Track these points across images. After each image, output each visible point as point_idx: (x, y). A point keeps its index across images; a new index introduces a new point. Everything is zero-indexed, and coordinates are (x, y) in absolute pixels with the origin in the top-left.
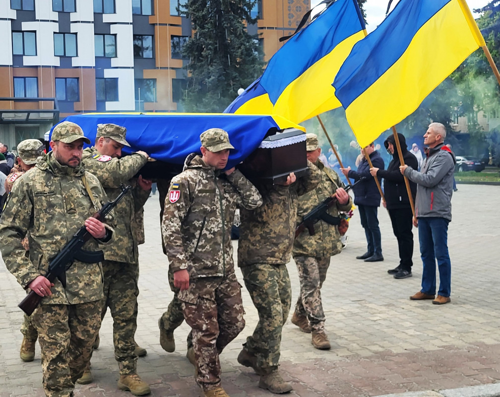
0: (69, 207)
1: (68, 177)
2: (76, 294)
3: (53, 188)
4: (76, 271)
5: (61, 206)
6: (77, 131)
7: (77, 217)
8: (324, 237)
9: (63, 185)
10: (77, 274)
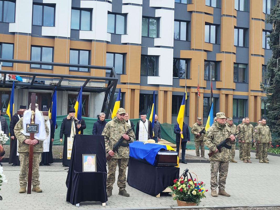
0: (119, 131)
1: (120, 123)
2: (121, 156)
3: (115, 126)
4: (121, 149)
5: (117, 131)
6: (123, 111)
7: (122, 134)
8: (225, 153)
9: (118, 125)
10: (122, 150)
